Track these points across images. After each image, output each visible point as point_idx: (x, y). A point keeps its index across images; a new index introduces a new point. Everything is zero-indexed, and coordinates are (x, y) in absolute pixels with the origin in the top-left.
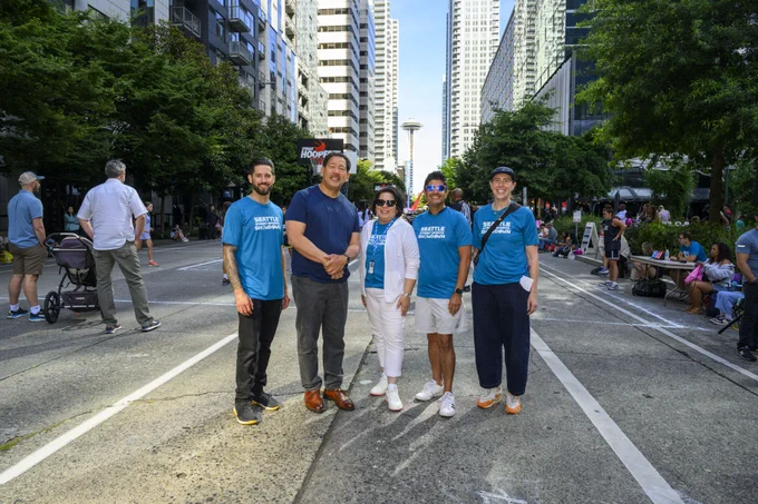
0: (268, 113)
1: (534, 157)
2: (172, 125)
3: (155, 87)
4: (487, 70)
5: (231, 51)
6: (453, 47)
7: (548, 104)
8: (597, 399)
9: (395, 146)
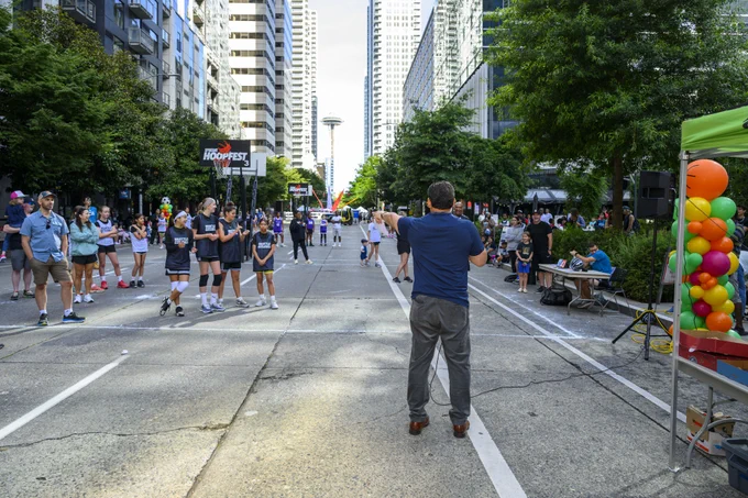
0: (173, 106)
1: (453, 158)
2: (58, 121)
3: (38, 79)
4: (409, 66)
5: (130, 38)
6: (374, 41)
7: (467, 105)
8: (483, 420)
9: (314, 142)
